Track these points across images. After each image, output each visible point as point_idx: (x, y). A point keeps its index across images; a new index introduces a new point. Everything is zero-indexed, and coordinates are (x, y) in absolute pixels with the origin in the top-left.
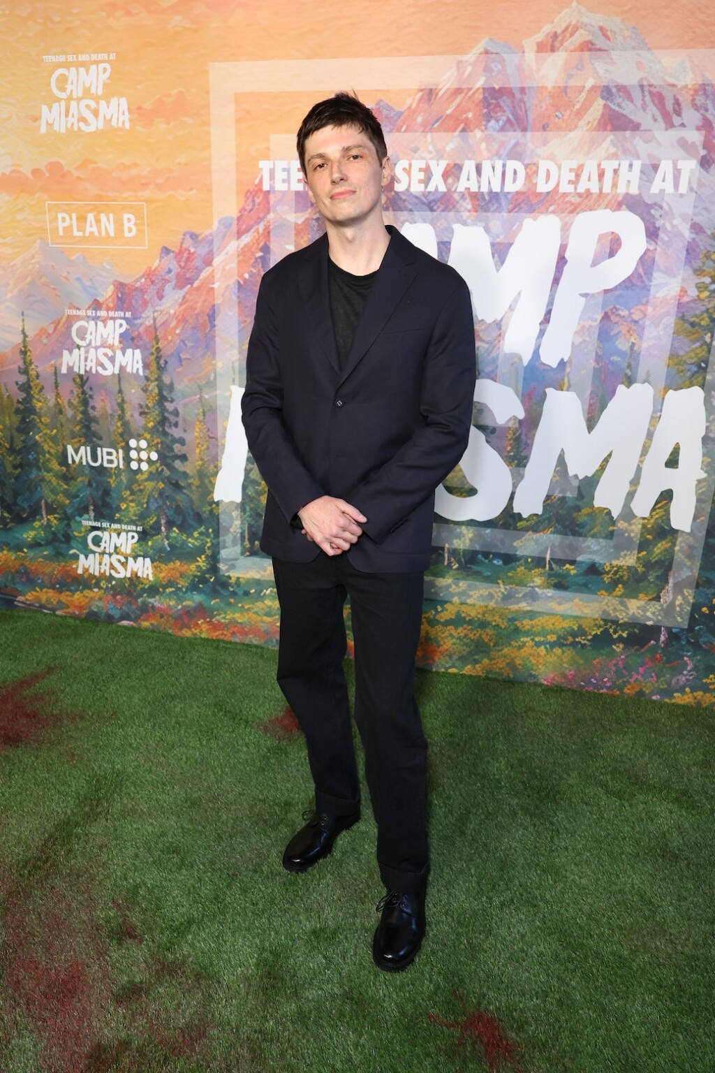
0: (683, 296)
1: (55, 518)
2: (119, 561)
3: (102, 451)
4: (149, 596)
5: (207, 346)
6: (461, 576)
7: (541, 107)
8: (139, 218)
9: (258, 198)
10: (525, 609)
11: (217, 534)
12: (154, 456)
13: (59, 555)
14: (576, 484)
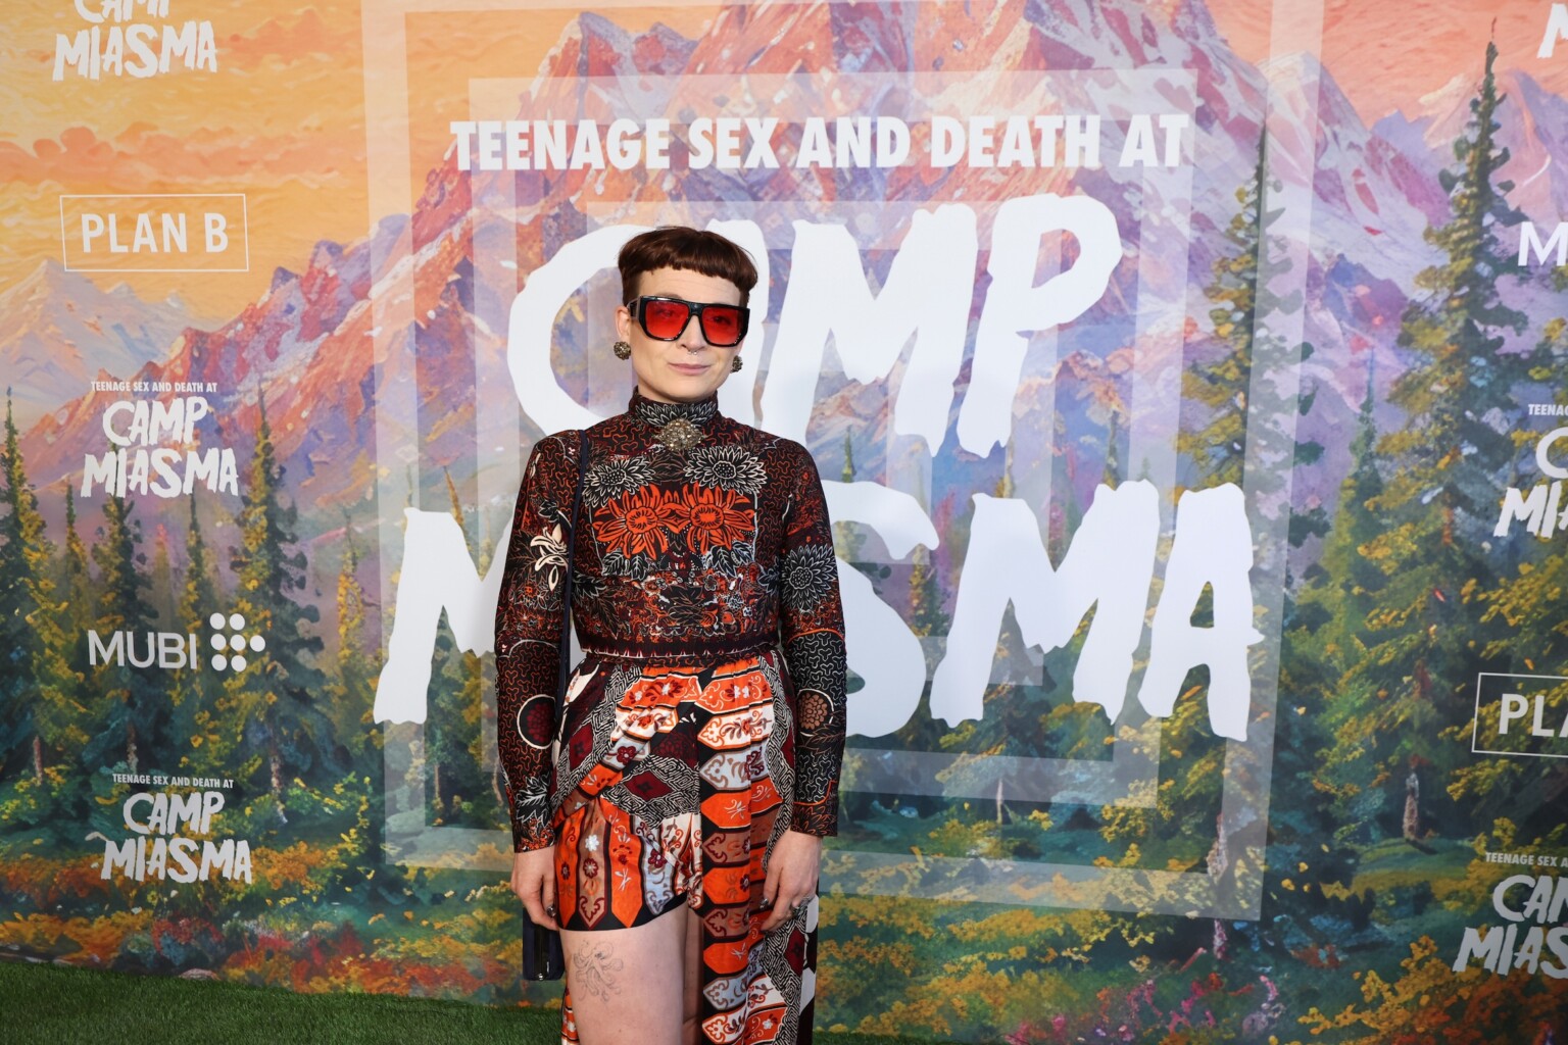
0: (1191, 332)
1: (59, 772)
2: (186, 850)
3: (156, 639)
4: (244, 917)
5: (360, 439)
6: (844, 843)
7: (928, 34)
8: (234, 219)
9: (451, 182)
10: (965, 900)
11: (379, 786)
12: (258, 643)
13: (66, 844)
14: (1038, 661)
